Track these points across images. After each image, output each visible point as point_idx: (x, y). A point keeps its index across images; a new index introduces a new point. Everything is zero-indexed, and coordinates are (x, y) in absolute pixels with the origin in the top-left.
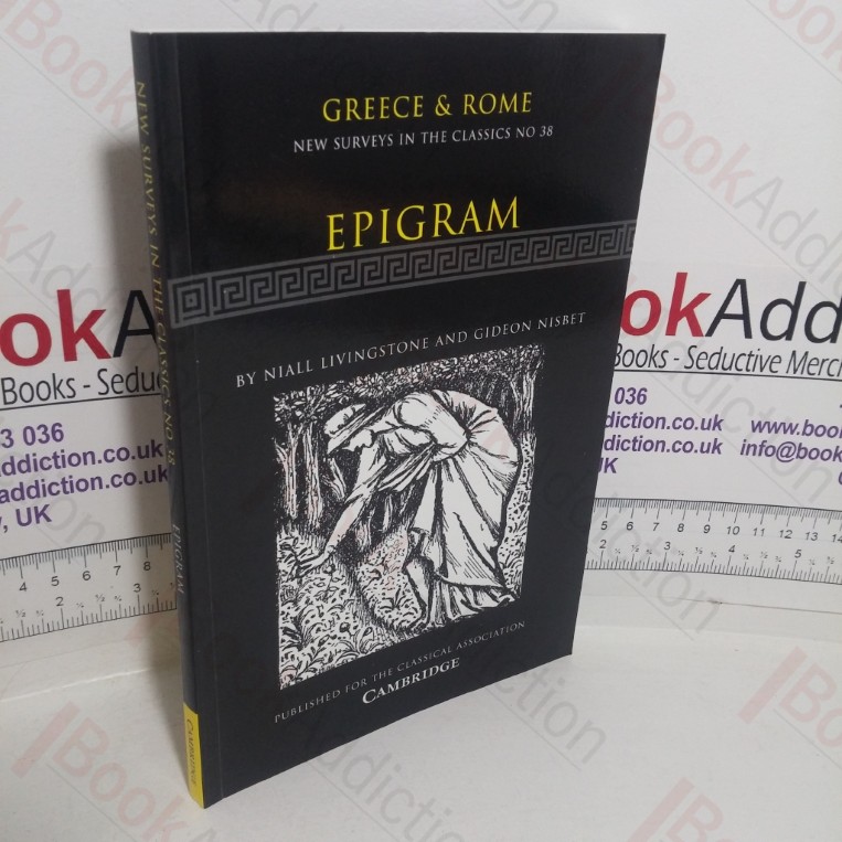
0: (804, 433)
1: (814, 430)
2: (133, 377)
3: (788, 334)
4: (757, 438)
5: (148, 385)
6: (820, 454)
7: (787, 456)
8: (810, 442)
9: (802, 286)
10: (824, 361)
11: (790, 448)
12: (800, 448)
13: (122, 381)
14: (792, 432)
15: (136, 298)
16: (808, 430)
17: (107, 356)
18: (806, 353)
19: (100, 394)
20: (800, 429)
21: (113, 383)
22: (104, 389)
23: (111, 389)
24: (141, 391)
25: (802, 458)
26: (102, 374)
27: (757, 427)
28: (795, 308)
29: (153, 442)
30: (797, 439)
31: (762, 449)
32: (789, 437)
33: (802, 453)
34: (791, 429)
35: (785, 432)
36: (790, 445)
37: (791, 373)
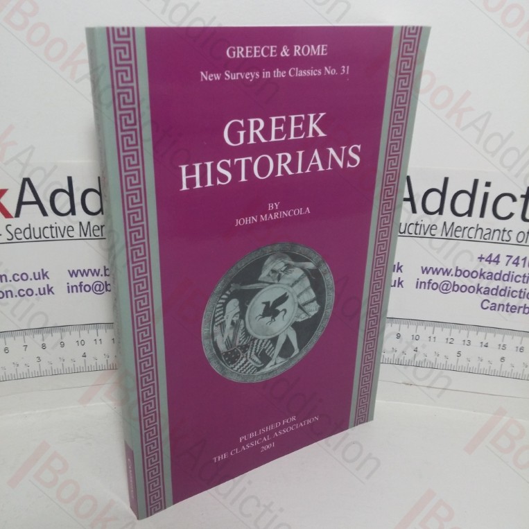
0: (456, 275)
1: (462, 273)
2: (28, 230)
3: (440, 211)
4: (425, 278)
5: (37, 235)
6: (467, 289)
7: (446, 290)
8: (461, 281)
9: (446, 180)
10: (465, 228)
11: (447, 285)
12: (454, 285)
13: (21, 233)
14: (448, 275)
15: (27, 182)
16: (459, 273)
17: (12, 217)
18: (453, 223)
19: (8, 239)
20: (453, 272)
21: (15, 233)
22: (10, 237)
23: (14, 237)
24: (34, 239)
25: (456, 291)
26: (9, 227)
27: (425, 270)
28: (443, 194)
29: (42, 270)
30: (452, 279)
31: (429, 284)
32: (446, 278)
33: (456, 288)
34: (447, 272)
35: (444, 274)
36: (447, 283)
37: (444, 236)
